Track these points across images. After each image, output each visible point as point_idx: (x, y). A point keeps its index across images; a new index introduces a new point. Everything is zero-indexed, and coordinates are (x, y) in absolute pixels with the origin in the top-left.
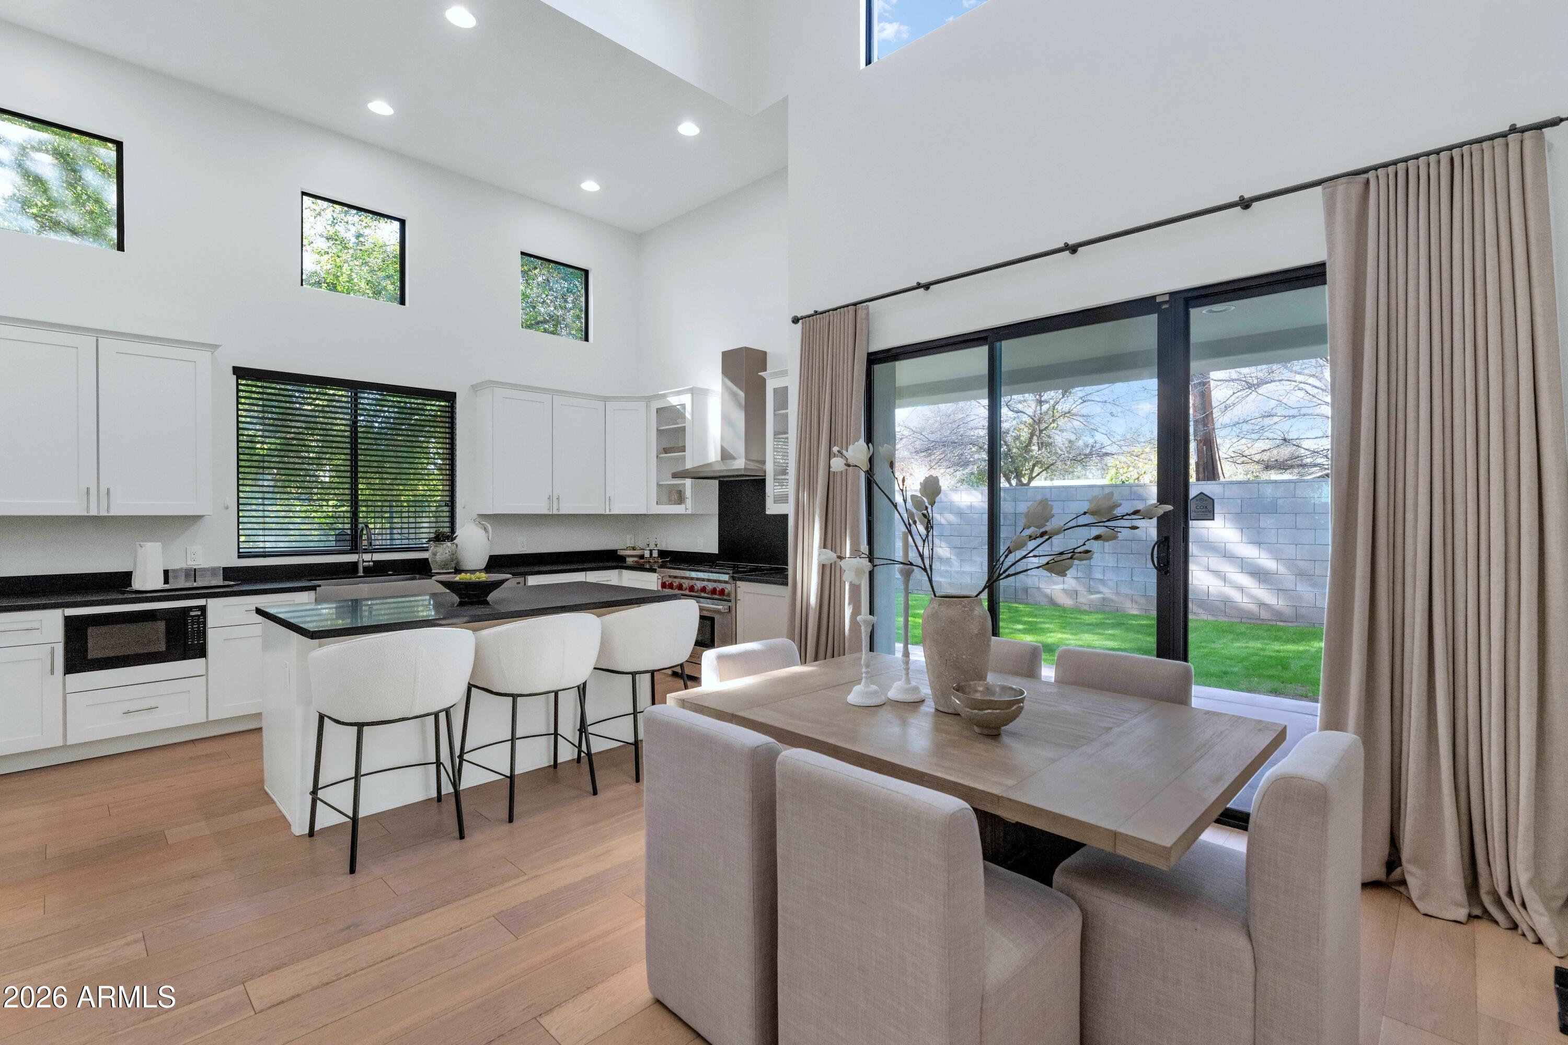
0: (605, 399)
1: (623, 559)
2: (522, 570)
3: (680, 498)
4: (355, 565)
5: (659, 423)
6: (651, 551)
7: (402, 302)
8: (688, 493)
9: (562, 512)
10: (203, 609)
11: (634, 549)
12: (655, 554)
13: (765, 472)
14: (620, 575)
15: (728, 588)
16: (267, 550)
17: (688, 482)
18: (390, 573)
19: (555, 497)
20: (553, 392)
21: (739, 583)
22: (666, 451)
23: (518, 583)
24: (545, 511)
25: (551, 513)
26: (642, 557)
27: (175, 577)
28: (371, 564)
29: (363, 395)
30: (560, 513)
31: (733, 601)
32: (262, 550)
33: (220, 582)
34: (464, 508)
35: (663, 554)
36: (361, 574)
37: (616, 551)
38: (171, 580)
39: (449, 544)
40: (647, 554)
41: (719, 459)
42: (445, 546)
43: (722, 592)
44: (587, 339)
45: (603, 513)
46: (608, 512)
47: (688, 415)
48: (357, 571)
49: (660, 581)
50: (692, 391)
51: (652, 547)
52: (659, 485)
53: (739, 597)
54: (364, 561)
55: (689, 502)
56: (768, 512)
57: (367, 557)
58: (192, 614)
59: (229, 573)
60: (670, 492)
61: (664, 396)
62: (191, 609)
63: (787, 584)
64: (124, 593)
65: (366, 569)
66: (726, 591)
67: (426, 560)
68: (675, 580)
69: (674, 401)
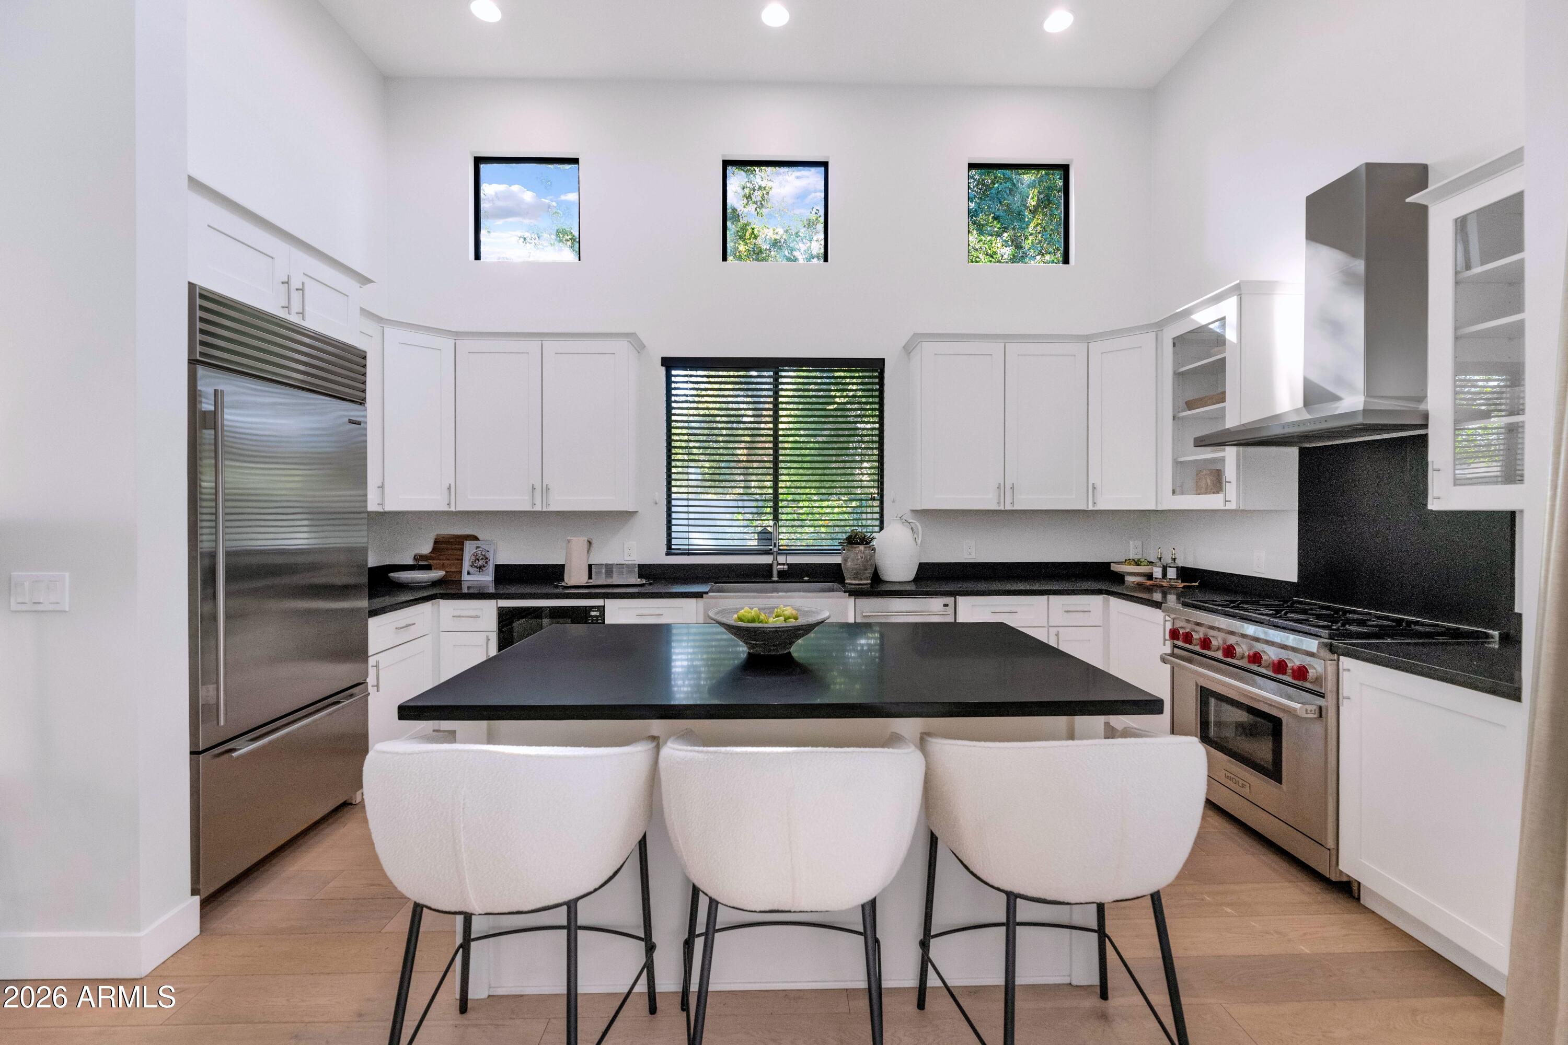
0: (1087, 339)
1: (1119, 578)
2: (950, 587)
3: (1216, 483)
4: (770, 567)
5: (1177, 363)
6: (1165, 569)
7: (826, 260)
8: (1230, 472)
9: (1017, 507)
10: (602, 609)
11: (1137, 563)
12: (1172, 573)
13: (1426, 416)
14: (1106, 606)
15: (1316, 667)
16: (690, 547)
17: (1230, 454)
18: (806, 579)
19: (1008, 486)
20: (1005, 338)
21: (1345, 661)
22: (1190, 405)
23: (946, 605)
24: (994, 507)
25: (1002, 508)
26: (1150, 576)
27: (599, 573)
28: (786, 567)
29: (783, 374)
30: (1015, 508)
31: (1330, 697)
32: (686, 547)
33: (635, 580)
34: (893, 502)
35: (1186, 573)
36: (775, 579)
37: (1109, 564)
38: (594, 576)
39: (862, 548)
40: (1157, 572)
41: (1300, 404)
42: (857, 549)
43: (1301, 673)
44: (1066, 260)
45: (1085, 508)
46: (1091, 508)
47: (1231, 335)
48: (771, 576)
49: (1169, 626)
50: (1237, 290)
51: (1167, 559)
52: (1178, 464)
53: (1345, 690)
54: (778, 564)
55: (1231, 489)
56: (1433, 505)
57: (781, 559)
58: (593, 613)
59: (646, 571)
60: (1199, 473)
61: (1187, 313)
62: (592, 608)
63: (1518, 698)
64: (557, 587)
65: (781, 573)
66: (1312, 673)
67: (839, 565)
68: (1197, 628)
69: (1203, 317)
